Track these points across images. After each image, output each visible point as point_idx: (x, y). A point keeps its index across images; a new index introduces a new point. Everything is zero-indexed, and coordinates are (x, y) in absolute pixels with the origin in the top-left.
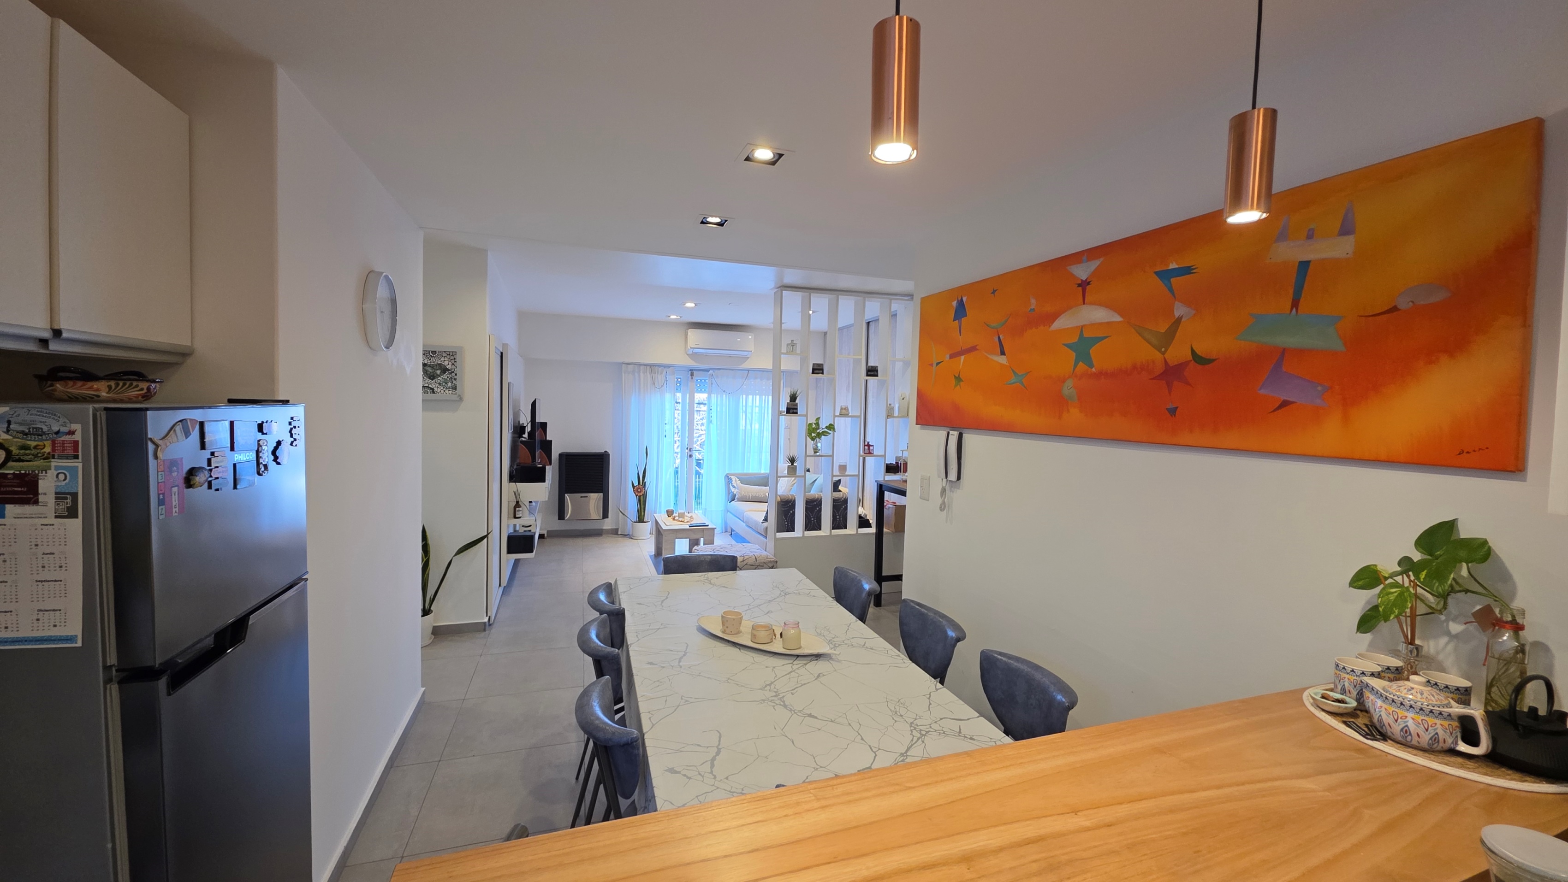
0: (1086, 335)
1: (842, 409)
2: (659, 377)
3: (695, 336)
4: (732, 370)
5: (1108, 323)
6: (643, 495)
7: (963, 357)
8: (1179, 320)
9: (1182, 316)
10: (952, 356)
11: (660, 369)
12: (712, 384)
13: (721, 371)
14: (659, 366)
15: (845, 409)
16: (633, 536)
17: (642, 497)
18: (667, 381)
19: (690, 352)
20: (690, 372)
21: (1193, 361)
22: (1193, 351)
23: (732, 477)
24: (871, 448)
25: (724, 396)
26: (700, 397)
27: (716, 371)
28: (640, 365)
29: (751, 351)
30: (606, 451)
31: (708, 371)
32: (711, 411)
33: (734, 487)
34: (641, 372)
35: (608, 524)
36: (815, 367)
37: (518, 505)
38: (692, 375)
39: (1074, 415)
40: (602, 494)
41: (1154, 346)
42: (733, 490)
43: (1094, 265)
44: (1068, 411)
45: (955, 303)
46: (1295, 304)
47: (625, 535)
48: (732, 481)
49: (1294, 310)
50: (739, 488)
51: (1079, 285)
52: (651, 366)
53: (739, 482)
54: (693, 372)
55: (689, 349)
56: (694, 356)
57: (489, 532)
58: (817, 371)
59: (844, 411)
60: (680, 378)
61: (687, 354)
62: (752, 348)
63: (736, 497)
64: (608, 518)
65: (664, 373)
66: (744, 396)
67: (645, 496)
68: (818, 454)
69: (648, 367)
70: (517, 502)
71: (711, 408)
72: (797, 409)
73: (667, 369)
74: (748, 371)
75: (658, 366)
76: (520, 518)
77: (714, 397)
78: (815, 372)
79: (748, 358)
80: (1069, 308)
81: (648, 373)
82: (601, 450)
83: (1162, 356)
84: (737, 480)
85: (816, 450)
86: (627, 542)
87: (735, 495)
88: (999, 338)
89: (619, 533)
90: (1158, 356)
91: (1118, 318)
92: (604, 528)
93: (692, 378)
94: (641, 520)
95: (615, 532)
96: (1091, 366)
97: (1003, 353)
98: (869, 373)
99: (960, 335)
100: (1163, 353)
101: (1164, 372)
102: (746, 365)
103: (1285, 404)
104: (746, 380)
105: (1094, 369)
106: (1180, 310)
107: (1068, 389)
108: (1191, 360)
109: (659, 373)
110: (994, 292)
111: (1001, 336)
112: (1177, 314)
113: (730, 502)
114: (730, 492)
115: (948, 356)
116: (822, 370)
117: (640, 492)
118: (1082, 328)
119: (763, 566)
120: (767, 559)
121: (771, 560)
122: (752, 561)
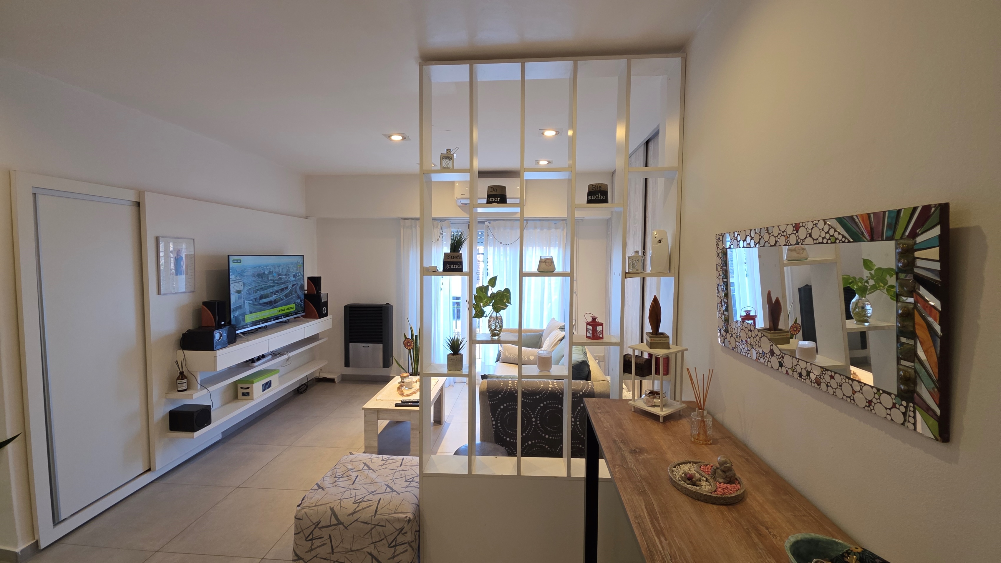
2: (435, 231)
4: (510, 220)
12: (488, 236)
13: (497, 221)
17: (412, 350)
18: (442, 234)
19: (459, 203)
24: (599, 328)
25: (501, 247)
27: (492, 222)
30: (389, 303)
31: (483, 222)
32: (488, 264)
34: (417, 226)
35: (394, 372)
37: (181, 376)
40: (387, 345)
63: (500, 358)
64: (391, 366)
70: (181, 373)
71: (487, 260)
72: (457, 263)
73: (443, 222)
75: (434, 220)
76: (184, 391)
77: (490, 250)
82: (383, 302)
87: (500, 355)
109: (435, 227)
117: (409, 346)
119: (385, 526)
120: (395, 513)
121: (400, 515)
122: (366, 515)
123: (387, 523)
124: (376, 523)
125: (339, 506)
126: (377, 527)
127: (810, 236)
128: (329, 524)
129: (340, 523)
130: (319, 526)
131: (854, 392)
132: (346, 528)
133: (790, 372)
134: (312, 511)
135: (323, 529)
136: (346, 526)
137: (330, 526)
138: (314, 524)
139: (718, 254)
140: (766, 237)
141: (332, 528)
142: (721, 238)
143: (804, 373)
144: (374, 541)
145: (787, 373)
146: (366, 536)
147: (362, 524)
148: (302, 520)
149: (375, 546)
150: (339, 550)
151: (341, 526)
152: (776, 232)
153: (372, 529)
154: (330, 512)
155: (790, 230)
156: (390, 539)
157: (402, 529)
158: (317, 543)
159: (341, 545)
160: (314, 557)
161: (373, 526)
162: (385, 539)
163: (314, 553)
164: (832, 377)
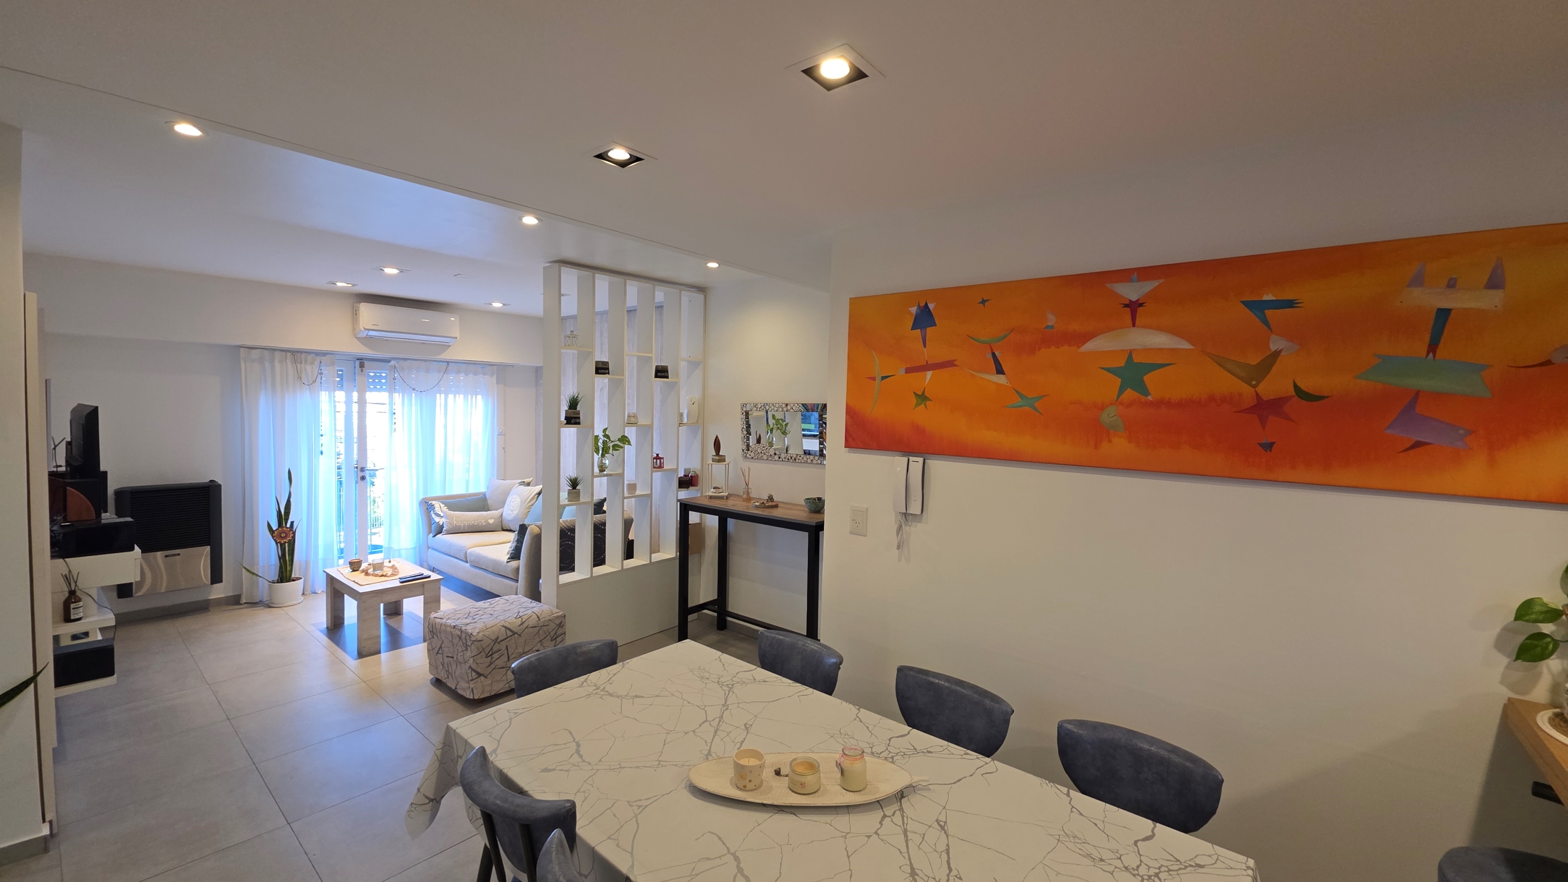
0: (1137, 359)
1: (629, 416)
2: (309, 368)
3: (369, 314)
4: (425, 361)
5: (1172, 350)
6: (290, 540)
7: (929, 374)
8: (1277, 354)
9: (1281, 351)
10: (908, 371)
11: (310, 357)
12: (394, 379)
13: (409, 361)
14: (308, 352)
15: (634, 417)
16: (273, 603)
17: (287, 544)
18: (321, 374)
19: (364, 334)
20: (358, 363)
21: (1296, 397)
22: (1296, 387)
23: (434, 502)
24: (662, 460)
25: (413, 395)
26: (376, 398)
27: (401, 362)
28: (273, 350)
29: (456, 338)
30: (211, 481)
31: (387, 361)
32: (394, 416)
33: (438, 515)
34: (276, 360)
35: (219, 592)
36: (600, 366)
37: (72, 597)
38: (362, 366)
39: (1120, 445)
40: (209, 547)
41: (1242, 379)
42: (437, 519)
43: (1148, 286)
44: (1110, 441)
45: (914, 310)
46: (1433, 348)
47: (253, 604)
48: (434, 508)
49: (1431, 355)
50: (442, 515)
51: (1126, 306)
52: (295, 353)
53: (445, 509)
54: (364, 362)
55: (362, 330)
56: (368, 341)
57: (38, 670)
58: (603, 371)
59: (633, 420)
60: (341, 371)
61: (356, 338)
62: (457, 335)
63: (444, 529)
64: (221, 581)
65: (317, 363)
66: (443, 395)
67: (292, 543)
68: (605, 473)
69: (289, 354)
70: (72, 593)
71: (394, 411)
72: (579, 418)
73: (323, 358)
74: (448, 363)
75: (306, 352)
76: (79, 619)
77: (397, 397)
78: (600, 371)
79: (450, 346)
80: (1109, 329)
81: (289, 364)
82: (204, 479)
83: (1253, 389)
84: (442, 506)
85: (602, 469)
86: (263, 614)
87: (442, 527)
88: (994, 354)
89: (243, 600)
90: (1246, 390)
91: (1185, 345)
92: (210, 598)
93: (362, 371)
94: (285, 575)
95: (235, 601)
96: (1146, 393)
97: (1000, 371)
98: (659, 374)
99: (925, 346)
100: (1254, 386)
101: (1255, 406)
102: (446, 356)
103: (1418, 445)
104: (445, 375)
105: (1150, 398)
106: (1276, 343)
107: (1109, 416)
108: (1294, 396)
109: (308, 363)
110: (983, 302)
111: (996, 353)
112: (1273, 347)
113: (435, 536)
114: (433, 522)
115: (903, 370)
116: (608, 369)
117: (284, 538)
118: (1131, 352)
119: (548, 625)
120: (553, 614)
121: (558, 614)
122: (533, 621)
123: (550, 622)
124: (542, 625)
125: (507, 623)
126: (543, 627)
127: (792, 408)
128: (506, 637)
129: (515, 633)
130: (498, 641)
131: (807, 459)
132: (520, 635)
133: (784, 460)
134: (487, 633)
135: (501, 643)
136: (520, 634)
137: (508, 638)
138: (494, 641)
139: (743, 413)
140: (773, 407)
141: (509, 639)
142: (745, 405)
143: (790, 458)
144: (541, 639)
145: (782, 460)
146: (535, 637)
147: (532, 629)
148: (482, 640)
149: (541, 644)
150: (513, 656)
151: (516, 635)
152: (777, 406)
153: (539, 630)
154: (503, 629)
155: (784, 406)
156: (552, 634)
157: (561, 623)
158: (496, 656)
159: (516, 651)
160: (493, 669)
161: (540, 628)
162: (549, 636)
163: (493, 666)
164: (800, 456)
